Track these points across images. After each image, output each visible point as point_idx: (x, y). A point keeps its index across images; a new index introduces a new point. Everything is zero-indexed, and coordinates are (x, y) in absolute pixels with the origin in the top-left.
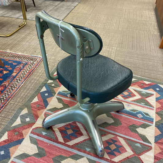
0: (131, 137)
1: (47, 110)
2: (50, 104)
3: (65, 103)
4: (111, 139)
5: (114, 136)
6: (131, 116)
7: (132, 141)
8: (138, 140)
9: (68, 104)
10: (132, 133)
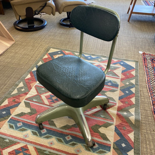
0: (38, 105)
1: (113, 124)
2: (114, 132)
3: (98, 134)
4: (55, 103)
5: (51, 105)
6: (29, 124)
7: (38, 103)
8: (33, 104)
9: (94, 133)
10: (36, 108)
